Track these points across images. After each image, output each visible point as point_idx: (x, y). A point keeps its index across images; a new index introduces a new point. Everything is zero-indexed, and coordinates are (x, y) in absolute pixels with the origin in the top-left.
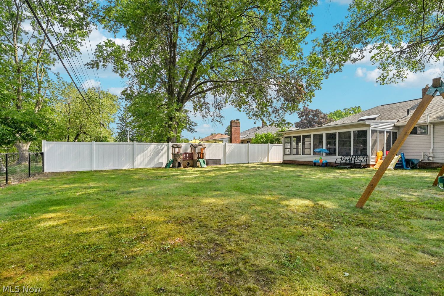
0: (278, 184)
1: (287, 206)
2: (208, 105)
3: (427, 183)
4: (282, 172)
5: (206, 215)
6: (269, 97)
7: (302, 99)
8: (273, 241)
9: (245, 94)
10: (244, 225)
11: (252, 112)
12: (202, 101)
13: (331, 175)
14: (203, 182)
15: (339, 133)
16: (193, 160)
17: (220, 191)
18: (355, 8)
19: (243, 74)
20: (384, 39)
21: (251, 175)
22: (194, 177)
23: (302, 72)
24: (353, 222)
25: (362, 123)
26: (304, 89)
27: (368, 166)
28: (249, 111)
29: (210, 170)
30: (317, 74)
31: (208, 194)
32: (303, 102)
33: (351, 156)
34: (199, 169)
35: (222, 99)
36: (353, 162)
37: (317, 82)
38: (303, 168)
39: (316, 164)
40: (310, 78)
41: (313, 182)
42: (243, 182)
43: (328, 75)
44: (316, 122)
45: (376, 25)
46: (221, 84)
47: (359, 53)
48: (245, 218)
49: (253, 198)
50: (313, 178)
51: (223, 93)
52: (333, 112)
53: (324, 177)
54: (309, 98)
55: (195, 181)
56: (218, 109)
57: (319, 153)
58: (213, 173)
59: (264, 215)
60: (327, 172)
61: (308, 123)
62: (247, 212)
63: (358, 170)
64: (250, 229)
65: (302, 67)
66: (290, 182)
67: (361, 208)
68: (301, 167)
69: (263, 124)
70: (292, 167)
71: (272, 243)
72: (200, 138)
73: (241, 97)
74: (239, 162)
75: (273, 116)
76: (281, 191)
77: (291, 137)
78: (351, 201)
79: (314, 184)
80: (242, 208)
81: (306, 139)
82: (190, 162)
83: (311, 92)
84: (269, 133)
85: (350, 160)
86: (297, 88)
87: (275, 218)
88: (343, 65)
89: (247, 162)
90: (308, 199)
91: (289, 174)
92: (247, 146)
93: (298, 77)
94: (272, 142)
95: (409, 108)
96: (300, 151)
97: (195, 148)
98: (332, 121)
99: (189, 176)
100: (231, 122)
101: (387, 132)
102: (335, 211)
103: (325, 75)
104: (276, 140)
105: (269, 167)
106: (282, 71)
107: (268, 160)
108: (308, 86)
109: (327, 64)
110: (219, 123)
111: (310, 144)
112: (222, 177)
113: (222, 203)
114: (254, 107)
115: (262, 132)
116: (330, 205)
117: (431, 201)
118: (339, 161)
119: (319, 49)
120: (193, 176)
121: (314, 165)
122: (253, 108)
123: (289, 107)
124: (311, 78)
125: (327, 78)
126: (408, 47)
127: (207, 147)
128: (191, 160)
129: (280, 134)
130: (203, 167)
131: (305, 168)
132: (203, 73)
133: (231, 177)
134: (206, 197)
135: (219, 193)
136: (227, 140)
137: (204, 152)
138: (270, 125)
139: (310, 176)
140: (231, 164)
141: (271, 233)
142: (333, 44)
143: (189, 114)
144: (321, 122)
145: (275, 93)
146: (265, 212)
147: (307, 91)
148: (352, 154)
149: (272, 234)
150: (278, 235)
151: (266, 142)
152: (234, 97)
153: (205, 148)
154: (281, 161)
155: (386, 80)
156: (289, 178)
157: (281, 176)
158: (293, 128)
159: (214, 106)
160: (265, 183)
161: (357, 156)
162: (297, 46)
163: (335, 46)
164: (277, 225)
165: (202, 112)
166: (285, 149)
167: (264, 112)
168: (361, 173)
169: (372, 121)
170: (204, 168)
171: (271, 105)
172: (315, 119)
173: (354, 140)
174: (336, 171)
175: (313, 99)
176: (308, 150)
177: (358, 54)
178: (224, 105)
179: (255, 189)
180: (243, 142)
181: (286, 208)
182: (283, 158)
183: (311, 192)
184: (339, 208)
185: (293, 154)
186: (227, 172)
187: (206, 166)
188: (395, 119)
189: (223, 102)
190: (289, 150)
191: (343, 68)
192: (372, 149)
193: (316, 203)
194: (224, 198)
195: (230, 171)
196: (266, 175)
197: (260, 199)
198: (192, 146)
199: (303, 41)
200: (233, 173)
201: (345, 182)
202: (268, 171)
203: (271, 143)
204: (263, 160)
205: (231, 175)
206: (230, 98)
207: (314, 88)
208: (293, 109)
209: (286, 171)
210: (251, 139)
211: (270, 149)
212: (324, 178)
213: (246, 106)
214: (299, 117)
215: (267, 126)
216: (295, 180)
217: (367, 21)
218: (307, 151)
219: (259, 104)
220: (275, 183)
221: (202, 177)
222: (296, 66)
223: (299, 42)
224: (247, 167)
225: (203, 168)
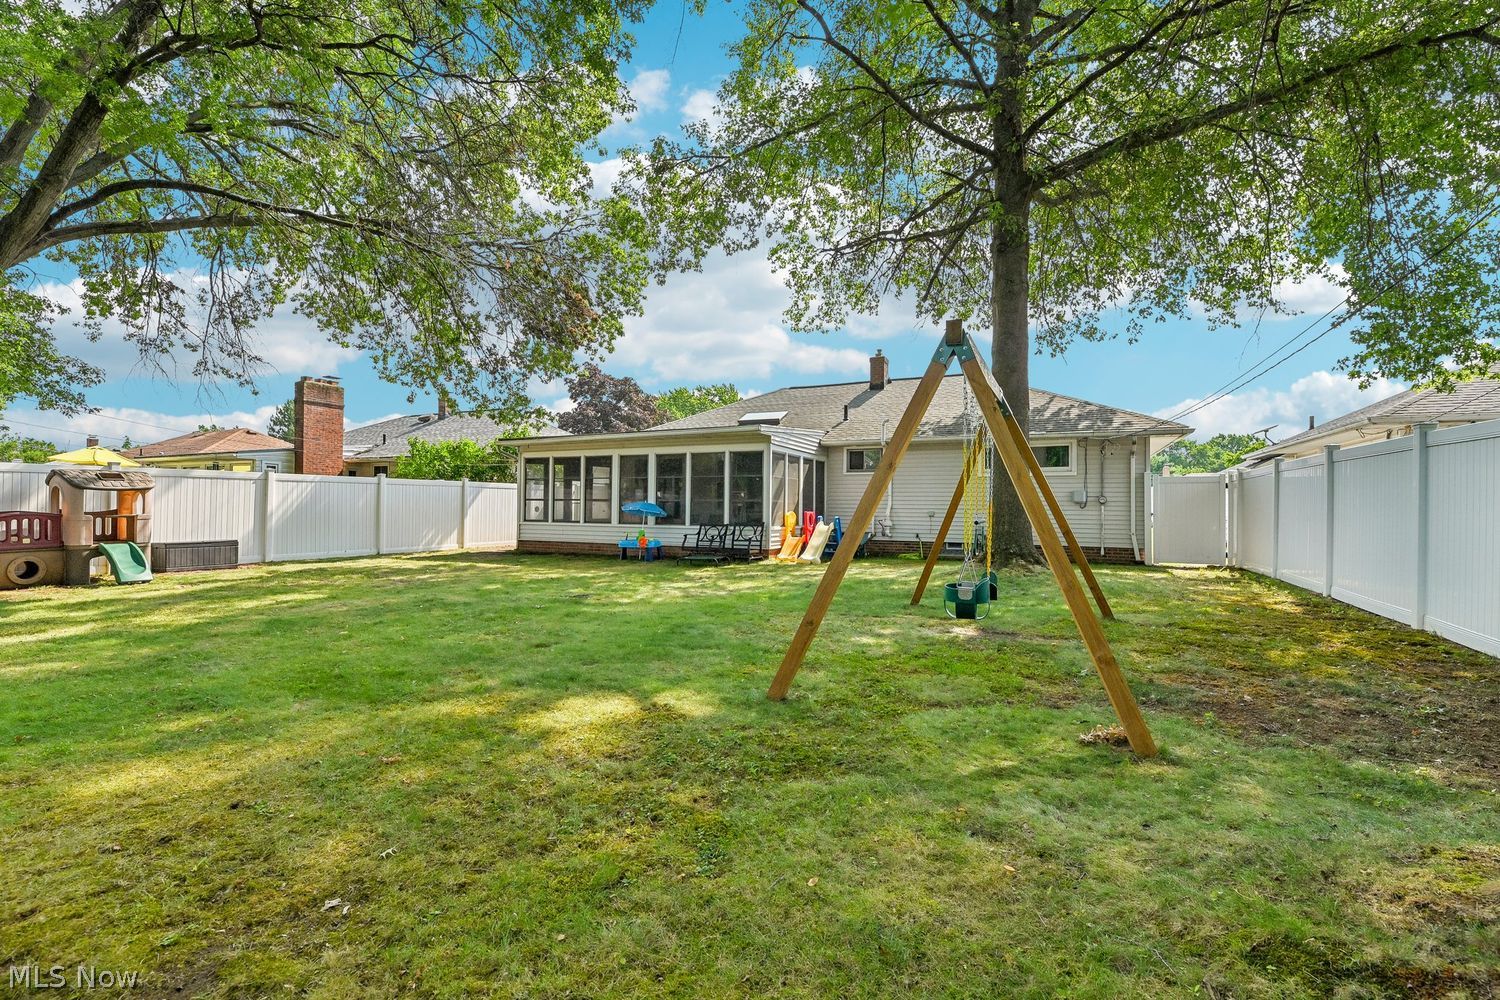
0: (502, 639)
1: (545, 734)
2: (175, 296)
3: (898, 596)
4: (516, 585)
5: (81, 888)
6: (468, 310)
7: (585, 336)
8: (494, 954)
9: (369, 281)
10: (333, 895)
11: (397, 354)
12: (141, 272)
13: (675, 589)
14: (107, 665)
15: (694, 456)
16: (62, 547)
17: (213, 707)
18: (735, 97)
19: (362, 200)
20: (800, 209)
21: (388, 609)
22: (54, 641)
23: (585, 246)
24: (772, 760)
25: (752, 431)
26: (591, 304)
27: (764, 554)
28: (385, 351)
29: (174, 596)
30: (630, 265)
31: (128, 737)
32: (589, 348)
33: (723, 526)
34: (102, 593)
35: (253, 283)
36: (728, 544)
37: (629, 288)
38: (589, 568)
39: (629, 554)
40: (611, 273)
41: (628, 619)
42: (345, 644)
43: (663, 273)
44: (622, 419)
45: (786, 162)
46: (247, 212)
47: (745, 228)
48: (342, 847)
49: (393, 720)
50: (626, 604)
51: (260, 257)
52: (669, 394)
53: (657, 596)
54: (607, 338)
55: (57, 665)
56: (234, 321)
57: (638, 518)
58: (187, 611)
59: (442, 809)
60: (664, 580)
61: (598, 419)
62: (358, 808)
63: (742, 567)
64: (367, 911)
65: (585, 229)
66: (549, 625)
67: (784, 700)
68: (582, 564)
69: (442, 408)
70: (551, 567)
71: (487, 976)
72: (133, 445)
73: (351, 288)
74: (333, 554)
75: (482, 382)
76: (517, 670)
77: (548, 459)
78: (750, 676)
79: (631, 627)
80: (330, 790)
81: (597, 471)
82: (44, 560)
83: (614, 318)
84: (467, 441)
85: (722, 538)
86: (568, 297)
87: (498, 812)
88: (704, 254)
89: (374, 552)
90: (621, 690)
91: (540, 595)
92: (374, 487)
93: (574, 260)
94: (478, 476)
95: (846, 402)
96: (578, 510)
97: (80, 487)
98: (668, 420)
99: (14, 640)
100: (299, 387)
101: (807, 461)
102: (714, 725)
103: (656, 272)
104: (491, 469)
105: (465, 569)
106: (517, 226)
107: (461, 543)
108: (603, 298)
109: (661, 239)
110: (234, 382)
111: (610, 486)
112: (238, 628)
113: (215, 777)
114: (407, 340)
115: (439, 437)
116: (691, 703)
117: (924, 649)
118: (692, 542)
119: (639, 184)
120: (50, 634)
121: (622, 555)
122: (403, 339)
123: (540, 354)
124: (613, 273)
125: (662, 283)
126: (849, 245)
127: (157, 486)
128: (47, 549)
129: (506, 448)
130: (132, 583)
131: (593, 568)
132: (144, 136)
133: (289, 625)
134: (109, 756)
135: (201, 719)
136: (278, 459)
137: (138, 511)
138: (471, 414)
139: (616, 598)
140: (292, 562)
141: (481, 910)
142: (679, 182)
143: (51, 321)
144: (637, 418)
145: (493, 297)
146: (449, 789)
147: (600, 313)
148: (726, 520)
149: (485, 914)
150: (516, 912)
151: (456, 474)
152: (314, 283)
153: (144, 491)
154: (513, 545)
155: (804, 320)
156: (545, 609)
157: (513, 605)
158: (552, 430)
159: (209, 302)
160: (449, 640)
161: (740, 525)
162: (573, 151)
163: (684, 190)
164: (509, 851)
165: (139, 322)
166: (525, 500)
167: (448, 361)
168: (752, 578)
169: (773, 428)
170: (137, 587)
171: (477, 340)
172: (619, 409)
173: (732, 478)
174: (687, 573)
175: (618, 342)
176: (604, 505)
177: (742, 231)
178: (265, 310)
179: (402, 673)
180: (353, 469)
181: (542, 746)
182: (519, 534)
183: (624, 659)
184: (723, 711)
185: (554, 521)
186: (268, 600)
187: (147, 575)
188: (821, 428)
189: (257, 296)
190: (541, 504)
191: (703, 261)
192: (775, 504)
193: (648, 703)
194: (228, 749)
195: (286, 593)
196: (455, 604)
197: (425, 725)
198: (56, 480)
199: (591, 141)
200: (301, 604)
201: (718, 610)
202: (461, 588)
203: (472, 479)
204: (441, 542)
205: (286, 616)
206: (299, 284)
207: (623, 309)
208: (556, 365)
209: (531, 582)
210: (394, 462)
211: (468, 500)
212: (659, 600)
213: (372, 329)
214: (571, 397)
215: (459, 413)
216: (567, 615)
217: (763, 143)
218: (598, 510)
219: (427, 330)
220: (490, 637)
221: (109, 635)
222: (567, 221)
223: (582, 138)
224: (370, 573)
225: (129, 588)
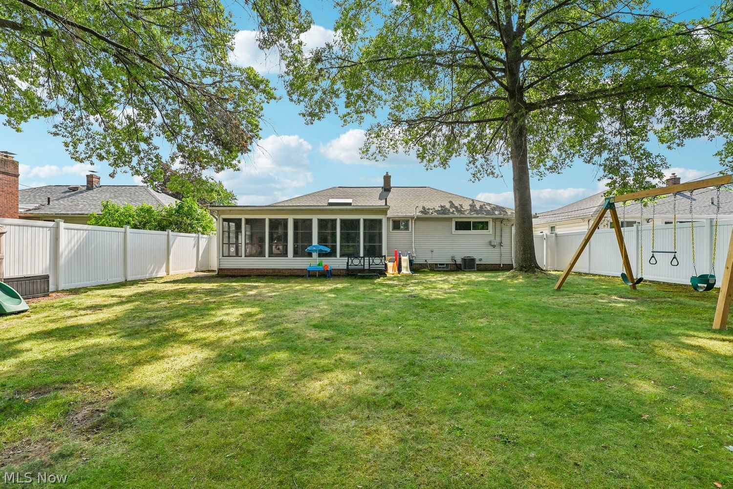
15: (341, 220)
74: (100, 282)
77: (241, 219)
85: (362, 264)
89: (123, 280)
92: (122, 234)
95: (377, 196)
107: (168, 272)
148: (362, 255)
166: (223, 244)
182: (219, 265)
204: (157, 272)
211: (171, 243)
